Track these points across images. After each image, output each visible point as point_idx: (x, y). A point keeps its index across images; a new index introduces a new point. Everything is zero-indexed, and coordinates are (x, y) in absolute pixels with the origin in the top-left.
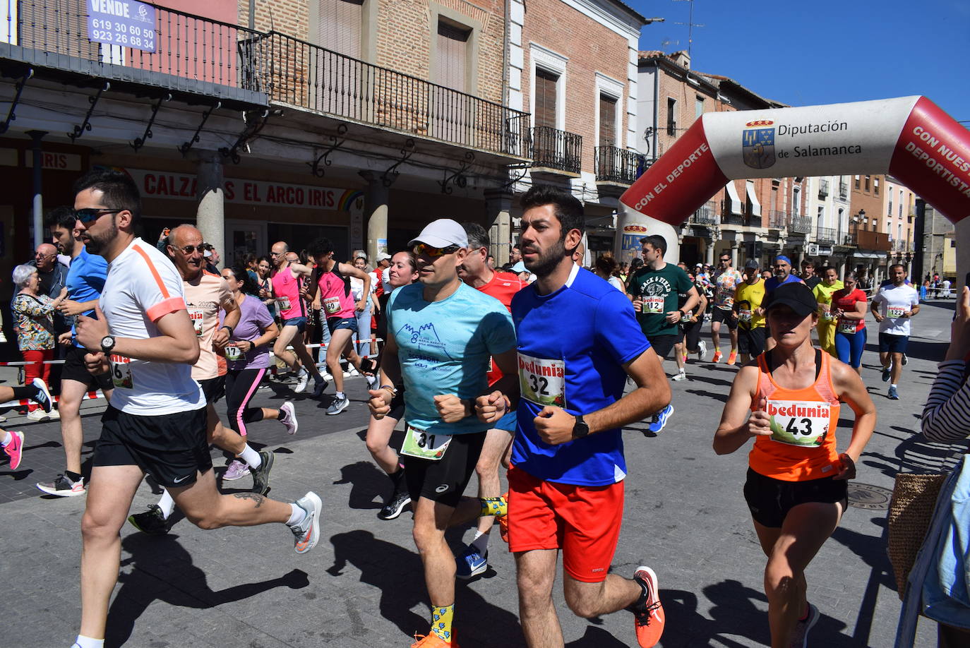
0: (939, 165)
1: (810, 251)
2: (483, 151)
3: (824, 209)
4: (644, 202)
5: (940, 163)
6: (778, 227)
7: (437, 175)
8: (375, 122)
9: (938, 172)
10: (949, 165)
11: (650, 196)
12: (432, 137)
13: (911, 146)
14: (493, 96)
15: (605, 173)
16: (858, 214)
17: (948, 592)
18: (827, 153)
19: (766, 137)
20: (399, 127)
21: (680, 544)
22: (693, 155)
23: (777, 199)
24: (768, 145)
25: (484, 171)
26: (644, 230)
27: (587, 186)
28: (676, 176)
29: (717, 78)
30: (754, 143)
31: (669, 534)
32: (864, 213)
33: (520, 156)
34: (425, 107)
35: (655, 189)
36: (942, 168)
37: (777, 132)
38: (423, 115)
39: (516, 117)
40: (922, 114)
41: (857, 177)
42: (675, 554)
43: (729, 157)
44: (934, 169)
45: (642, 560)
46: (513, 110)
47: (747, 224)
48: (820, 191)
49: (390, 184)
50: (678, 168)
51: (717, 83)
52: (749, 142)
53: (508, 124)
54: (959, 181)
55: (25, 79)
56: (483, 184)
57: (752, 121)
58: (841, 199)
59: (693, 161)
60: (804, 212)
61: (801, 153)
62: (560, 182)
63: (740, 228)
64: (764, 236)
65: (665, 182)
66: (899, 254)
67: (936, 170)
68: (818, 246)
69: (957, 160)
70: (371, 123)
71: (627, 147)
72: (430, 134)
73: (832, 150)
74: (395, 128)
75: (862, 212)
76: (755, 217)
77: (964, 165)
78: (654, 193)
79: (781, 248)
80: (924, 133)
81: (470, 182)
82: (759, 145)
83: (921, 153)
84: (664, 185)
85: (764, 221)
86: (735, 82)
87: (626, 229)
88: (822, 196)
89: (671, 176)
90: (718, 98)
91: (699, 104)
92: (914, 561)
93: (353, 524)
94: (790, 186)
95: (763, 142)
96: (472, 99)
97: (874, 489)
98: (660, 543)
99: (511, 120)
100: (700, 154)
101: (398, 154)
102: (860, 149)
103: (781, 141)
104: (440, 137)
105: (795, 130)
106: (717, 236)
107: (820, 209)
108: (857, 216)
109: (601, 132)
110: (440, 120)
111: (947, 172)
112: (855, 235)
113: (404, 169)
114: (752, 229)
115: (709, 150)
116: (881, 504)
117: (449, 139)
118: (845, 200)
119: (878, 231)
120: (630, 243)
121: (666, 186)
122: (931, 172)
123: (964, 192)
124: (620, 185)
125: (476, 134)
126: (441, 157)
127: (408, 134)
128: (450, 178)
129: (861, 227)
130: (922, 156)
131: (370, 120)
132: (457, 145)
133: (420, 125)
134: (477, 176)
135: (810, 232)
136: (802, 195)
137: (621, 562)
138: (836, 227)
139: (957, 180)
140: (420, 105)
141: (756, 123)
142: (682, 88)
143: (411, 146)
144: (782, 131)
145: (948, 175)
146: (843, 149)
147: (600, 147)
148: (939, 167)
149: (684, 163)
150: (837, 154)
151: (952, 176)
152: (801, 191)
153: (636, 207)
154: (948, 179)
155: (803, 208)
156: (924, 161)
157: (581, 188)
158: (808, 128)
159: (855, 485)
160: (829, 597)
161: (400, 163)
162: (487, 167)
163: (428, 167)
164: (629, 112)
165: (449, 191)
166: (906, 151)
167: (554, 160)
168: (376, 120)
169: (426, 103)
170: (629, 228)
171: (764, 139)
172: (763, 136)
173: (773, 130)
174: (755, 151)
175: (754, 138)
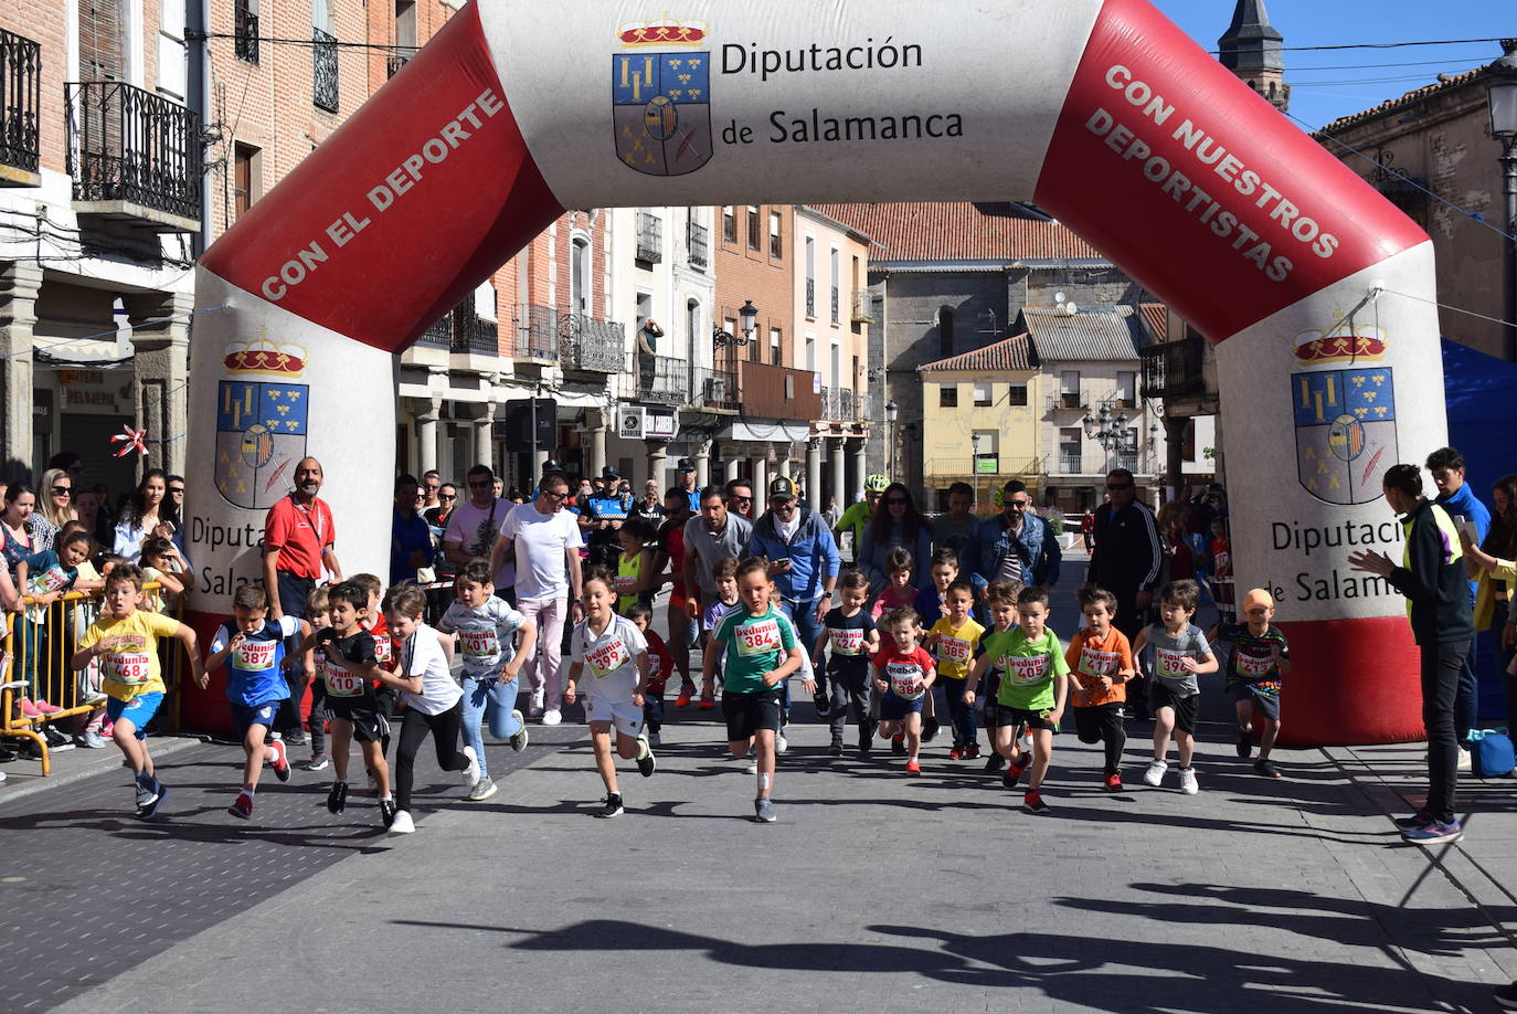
1: (622, 427)
3: (653, 300)
4: (293, 272)
6: (541, 354)
9: (1177, 196)
10: (1204, 175)
11: (315, 255)
13: (1102, 122)
16: (737, 315)
18: (867, 132)
19: (685, 78)
22: (455, 125)
24: (685, 100)
26: (295, 364)
27: (51, 214)
28: (401, 191)
30: (647, 96)
32: (753, 312)
35: (330, 231)
36: (1187, 183)
37: (716, 64)
43: (568, 137)
44: (1167, 187)
47: (460, 347)
48: (639, 246)
50: (407, 165)
52: (630, 89)
54: (1234, 222)
57: (640, 26)
58: (694, 270)
59: (455, 144)
60: (602, 309)
61: (790, 130)
63: (439, 359)
64: (501, 380)
65: (363, 209)
66: (836, 428)
67: (1172, 190)
68: (644, 409)
69: (1225, 164)
71: (159, 89)
75: (748, 310)
76: (480, 322)
77: (1246, 175)
78: (327, 244)
80: (1136, 85)
82: (665, 101)
83: (1131, 142)
84: (359, 218)
85: (502, 337)
87: (232, 363)
88: (646, 261)
89: (381, 189)
94: (563, 232)
95: (675, 93)
100: (477, 124)
102: (959, 125)
103: (731, 95)
105: (771, 61)
107: (641, 298)
108: (734, 320)
109: (83, 35)
111: (1201, 195)
112: (730, 375)
114: (476, 361)
115: (506, 107)
118: (701, 273)
119: (784, 365)
120: (248, 409)
121: (367, 221)
122: (1156, 193)
123: (1247, 254)
124: (155, 215)
129: (743, 353)
130: (1133, 150)
136: (596, 259)
138: (682, 354)
139: (1227, 220)
141: (652, 34)
144: (734, 62)
145: (1203, 206)
146: (912, 124)
147: (85, 85)
148: (1180, 182)
149: (426, 148)
150: (894, 136)
151: (1216, 206)
152: (590, 244)
153: (265, 289)
154: (1204, 219)
155: (599, 294)
156: (1138, 164)
157: (31, 223)
158: (808, 56)
166: (1089, 134)
170: (242, 358)
171: (679, 85)
172: (675, 74)
173: (705, 56)
174: (648, 119)
175: (648, 79)
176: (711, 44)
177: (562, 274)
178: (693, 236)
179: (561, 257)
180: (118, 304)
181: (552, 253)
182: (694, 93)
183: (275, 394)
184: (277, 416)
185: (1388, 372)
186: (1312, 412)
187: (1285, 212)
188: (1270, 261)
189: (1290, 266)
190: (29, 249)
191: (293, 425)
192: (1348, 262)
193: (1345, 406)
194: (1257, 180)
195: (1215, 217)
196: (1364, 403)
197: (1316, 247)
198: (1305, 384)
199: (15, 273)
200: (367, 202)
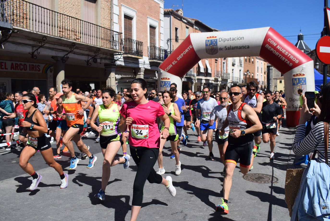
2: (104, 48)
4: (168, 68)
6: (218, 77)
7: (85, 58)
9: (277, 55)
10: (281, 53)
11: (171, 66)
12: (83, 42)
13: (267, 46)
14: (107, 26)
15: (152, 56)
16: (246, 72)
18: (237, 48)
19: (214, 42)
20: (69, 38)
21: (196, 203)
22: (187, 50)
23: (217, 66)
24: (214, 45)
25: (104, 56)
26: (169, 79)
27: (145, 62)
28: (181, 58)
29: (193, 20)
30: (210, 45)
31: (192, 199)
33: (119, 50)
34: (79, 30)
35: (173, 63)
36: (278, 54)
37: (218, 41)
38: (78, 33)
39: (117, 34)
40: (271, 34)
41: (246, 58)
42: (195, 207)
43: (200, 50)
44: (276, 54)
45: (182, 211)
46: (115, 32)
47: (206, 76)
48: (233, 63)
49: (65, 61)
50: (181, 55)
51: (193, 22)
52: (208, 44)
53: (113, 37)
56: (104, 61)
57: (209, 36)
58: (240, 66)
60: (227, 71)
61: (227, 48)
62: (135, 61)
63: (203, 78)
64: (213, 81)
65: (176, 60)
66: (262, 86)
69: (283, 51)
70: (57, 36)
71: (161, 47)
72: (82, 41)
73: (239, 47)
74: (67, 39)
75: (248, 71)
76: (209, 73)
77: (286, 52)
78: (172, 64)
79: (219, 85)
80: (271, 41)
81: (99, 61)
83: (271, 48)
84: (176, 61)
85: (212, 75)
86: (200, 21)
87: (162, 79)
88: (233, 65)
89: (178, 58)
90: (194, 27)
91: (187, 29)
93: (61, 206)
94: (221, 61)
95: (213, 44)
96: (99, 27)
97: (264, 175)
98: (188, 203)
99: (115, 36)
100: (189, 49)
101: (68, 49)
102: (249, 47)
103: (220, 44)
104: (86, 42)
105: (225, 40)
106: (195, 81)
107: (233, 70)
109: (150, 41)
110: (86, 35)
111: (280, 55)
112: (246, 79)
113: (71, 56)
114: (208, 78)
115: (193, 47)
116: (268, 181)
117: (90, 43)
118: (241, 66)
119: (254, 78)
120: (164, 84)
122: (274, 55)
123: (286, 63)
124: (158, 61)
125: (101, 41)
126: (87, 51)
127: (73, 41)
128: (90, 59)
129: (248, 76)
130: (271, 50)
131: (56, 35)
132: (93, 46)
133: (77, 37)
134: (101, 58)
135: (229, 79)
136: (226, 65)
137: (175, 212)
138: (239, 76)
139: (284, 58)
140: (77, 29)
141: (210, 37)
142: (180, 23)
143: (74, 46)
144: (220, 40)
145: (280, 57)
146: (243, 47)
147: (150, 47)
148: (277, 54)
149: (184, 52)
150: (240, 49)
151: (282, 57)
152: (225, 63)
153: (165, 70)
154: (281, 58)
155: (227, 69)
156: (272, 51)
157: (143, 63)
158: (229, 39)
159: (257, 175)
160: (255, 219)
161: (69, 53)
162: (105, 55)
163: (81, 55)
164: (161, 32)
165: (90, 64)
166: (265, 48)
167: (132, 52)
168: (59, 35)
169: (79, 28)
170: (163, 78)
171: (213, 43)
172: (213, 42)
173: (217, 40)
174: (210, 48)
175: (210, 43)
176: (217, 38)
177: (221, 67)
178: (240, 62)
180: (156, 72)
181: (220, 64)
182: (215, 44)
183: (167, 82)
184: (167, 85)
185: (305, 78)
186: (295, 84)
187: (292, 57)
188: (289, 64)
189: (292, 64)
190: (143, 66)
191: (169, 86)
192: (300, 63)
193: (299, 83)
194: (288, 53)
195: (282, 58)
196: (302, 82)
197: (296, 62)
198: (294, 80)
199: (141, 69)
200: (177, 59)
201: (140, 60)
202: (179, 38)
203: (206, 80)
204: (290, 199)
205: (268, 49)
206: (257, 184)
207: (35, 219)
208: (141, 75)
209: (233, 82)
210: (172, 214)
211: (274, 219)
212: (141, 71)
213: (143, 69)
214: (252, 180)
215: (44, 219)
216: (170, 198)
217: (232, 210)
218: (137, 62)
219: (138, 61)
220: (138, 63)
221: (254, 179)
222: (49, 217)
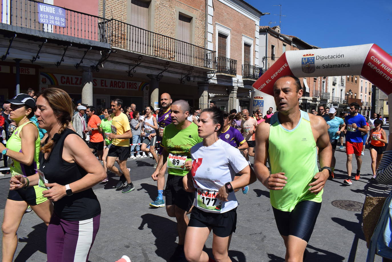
0: (381, 71)
1: (329, 106)
2: (197, 66)
3: (335, 90)
4: (262, 87)
5: (382, 71)
6: (316, 97)
7: (179, 76)
8: (154, 55)
9: (381, 74)
10: (385, 71)
11: (265, 85)
12: (177, 61)
13: (370, 64)
14: (201, 45)
15: (246, 75)
17: (387, 245)
18: (336, 67)
19: (311, 61)
20: (163, 57)
22: (282, 68)
23: (316, 85)
24: (311, 63)
25: (198, 75)
26: (262, 98)
27: (239, 80)
28: (275, 76)
29: (291, 37)
30: (306, 63)
31: (273, 221)
32: (351, 91)
33: (212, 68)
34: (174, 49)
35: (266, 82)
36: (382, 73)
37: (315, 59)
38: (173, 52)
39: (210, 53)
40: (374, 51)
41: (348, 76)
43: (296, 69)
44: (379, 73)
45: (262, 232)
46: (209, 50)
48: (333, 82)
49: (160, 80)
50: (276, 73)
51: (291, 39)
52: (304, 62)
53: (207, 56)
54: (389, 78)
55: (13, 38)
56: (197, 80)
57: (306, 54)
58: (342, 85)
59: (282, 70)
60: (327, 91)
61: (325, 67)
62: (228, 79)
64: (310, 100)
66: (365, 107)
67: (380, 74)
68: (333, 104)
69: (388, 70)
70: (152, 56)
71: (255, 65)
72: (176, 60)
74: (162, 58)
75: (350, 91)
76: (307, 92)
80: (375, 59)
81: (192, 79)
82: (308, 64)
83: (374, 67)
84: (270, 80)
85: (311, 94)
86: (298, 38)
88: (334, 84)
89: (272, 76)
90: (292, 45)
91: (284, 47)
92: (373, 232)
94: (321, 80)
96: (192, 46)
97: (356, 203)
98: (269, 225)
99: (208, 54)
100: (284, 68)
101: (162, 68)
102: (349, 65)
103: (317, 62)
104: (180, 61)
105: (323, 58)
107: (333, 89)
108: (348, 92)
109: (245, 59)
110: (180, 54)
111: (384, 74)
112: (347, 100)
113: (165, 74)
114: (306, 98)
115: (288, 66)
116: (359, 209)
117: (183, 62)
119: (357, 98)
120: (256, 103)
124: (252, 80)
125: (194, 59)
126: (180, 69)
127: (167, 60)
128: (183, 78)
129: (350, 97)
131: (152, 54)
132: (186, 64)
133: (172, 56)
134: (195, 77)
135: (329, 99)
136: (326, 84)
137: (253, 233)
138: (340, 97)
139: (388, 78)
140: (172, 48)
141: (307, 55)
142: (277, 41)
143: (168, 64)
144: (318, 58)
145: (385, 76)
146: (342, 65)
147: (244, 65)
148: (381, 72)
149: (278, 71)
150: (340, 67)
151: (387, 76)
152: (325, 82)
153: (259, 89)
154: (385, 77)
155: (326, 89)
156: (375, 70)
157: (237, 81)
158: (328, 57)
159: (348, 202)
160: (337, 247)
161: (163, 71)
162: (199, 73)
163: (175, 73)
164: (256, 50)
165: (183, 83)
166: (368, 66)
167: (226, 70)
168: (154, 54)
169: (174, 47)
170: (256, 97)
171: (310, 61)
173: (314, 58)
174: (307, 66)
175: (306, 61)
176: (315, 56)
177: (321, 86)
178: (342, 81)
179: (321, 84)
180: (250, 91)
181: (319, 83)
182: (312, 62)
183: (260, 102)
184: (260, 104)
190: (236, 85)
191: (262, 105)
199: (235, 87)
200: (271, 78)
201: (233, 79)
202: (276, 56)
203: (303, 99)
204: (368, 229)
205: (371, 68)
206: (346, 211)
207: (120, 227)
208: (234, 94)
209: (334, 102)
210: (250, 235)
211: (359, 249)
212: (234, 89)
213: (236, 88)
214: (341, 207)
215: (128, 228)
216: (251, 218)
217: (314, 236)
218: (230, 80)
219: (232, 80)
220: (231, 82)
221: (344, 206)
222: (133, 226)
